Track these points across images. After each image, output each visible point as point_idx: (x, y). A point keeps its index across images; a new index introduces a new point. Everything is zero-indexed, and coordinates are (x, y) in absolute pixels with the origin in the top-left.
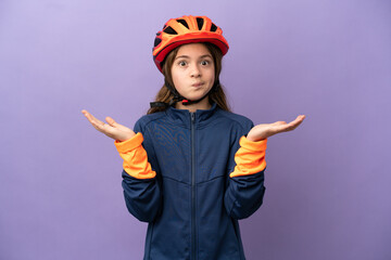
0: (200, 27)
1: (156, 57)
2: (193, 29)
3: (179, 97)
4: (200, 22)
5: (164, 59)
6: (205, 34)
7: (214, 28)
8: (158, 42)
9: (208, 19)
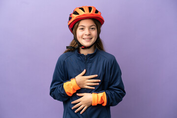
0: (90, 11)
1: (69, 26)
2: (87, 12)
3: (80, 45)
4: (90, 9)
5: (73, 27)
6: (92, 14)
7: (97, 12)
8: (70, 18)
9: (94, 7)
